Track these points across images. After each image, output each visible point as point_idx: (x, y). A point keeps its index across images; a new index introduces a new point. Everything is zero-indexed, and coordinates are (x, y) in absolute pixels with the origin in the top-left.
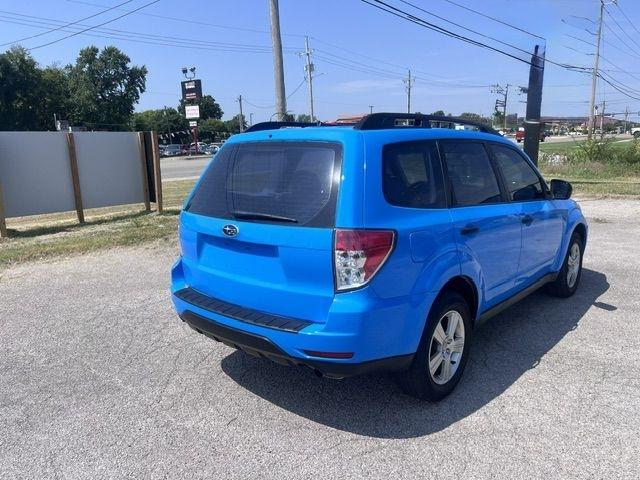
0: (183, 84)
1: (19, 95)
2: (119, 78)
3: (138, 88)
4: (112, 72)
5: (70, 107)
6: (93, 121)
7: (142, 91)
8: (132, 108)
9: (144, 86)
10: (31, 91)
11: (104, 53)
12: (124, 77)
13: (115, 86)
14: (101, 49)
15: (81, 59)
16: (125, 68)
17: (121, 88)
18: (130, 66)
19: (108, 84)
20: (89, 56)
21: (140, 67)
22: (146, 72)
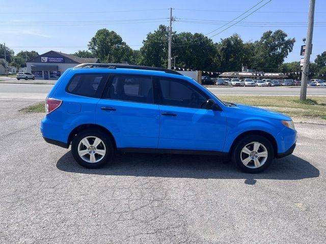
0: (302, 47)
1: (232, 55)
2: (279, 45)
3: (288, 50)
4: (277, 43)
5: (253, 60)
6: (261, 67)
7: (290, 51)
8: (283, 61)
9: (292, 49)
10: (237, 54)
11: (275, 33)
12: (282, 44)
13: (277, 49)
14: (274, 31)
15: (262, 37)
16: (283, 40)
17: (279, 50)
18: (286, 39)
19: (273, 48)
20: (267, 35)
21: (292, 39)
22: (295, 41)
